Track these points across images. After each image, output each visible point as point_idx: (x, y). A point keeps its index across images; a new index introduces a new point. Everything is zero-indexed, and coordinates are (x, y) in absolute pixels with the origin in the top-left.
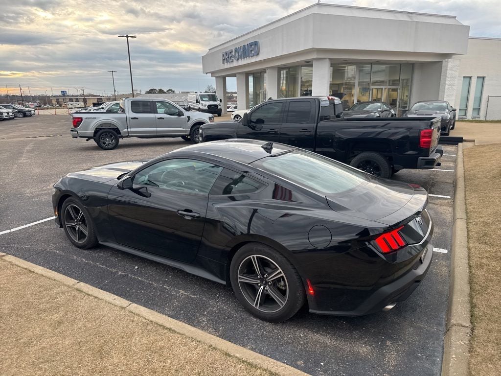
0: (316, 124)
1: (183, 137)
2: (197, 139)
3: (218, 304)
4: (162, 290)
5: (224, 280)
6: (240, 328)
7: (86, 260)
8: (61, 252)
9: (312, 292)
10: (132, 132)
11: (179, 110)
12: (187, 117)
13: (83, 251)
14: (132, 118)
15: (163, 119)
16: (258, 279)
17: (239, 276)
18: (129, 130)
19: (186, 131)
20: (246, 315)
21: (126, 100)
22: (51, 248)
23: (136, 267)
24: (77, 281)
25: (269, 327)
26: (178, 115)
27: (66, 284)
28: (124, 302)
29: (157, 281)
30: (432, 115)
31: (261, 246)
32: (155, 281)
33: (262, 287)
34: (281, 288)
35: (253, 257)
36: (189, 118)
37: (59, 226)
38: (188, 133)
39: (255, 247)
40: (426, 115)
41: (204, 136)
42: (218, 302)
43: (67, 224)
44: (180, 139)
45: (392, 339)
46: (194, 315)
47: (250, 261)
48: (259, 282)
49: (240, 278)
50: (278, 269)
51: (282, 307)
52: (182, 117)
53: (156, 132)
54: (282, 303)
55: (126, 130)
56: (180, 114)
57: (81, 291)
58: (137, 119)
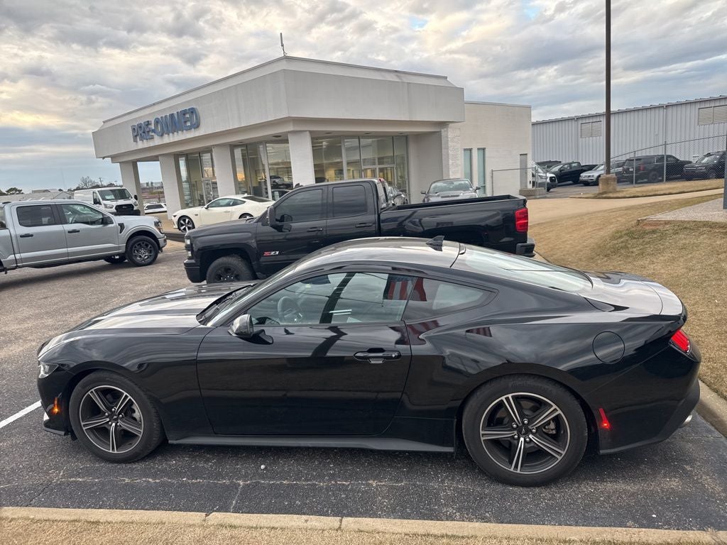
0: (376, 215)
1: (108, 258)
2: (138, 258)
3: (446, 484)
4: (343, 489)
5: (453, 446)
6: (510, 506)
7: (154, 478)
8: (89, 479)
9: (605, 425)
10: (22, 260)
11: (103, 214)
12: (119, 224)
13: (129, 466)
14: (21, 236)
15: (78, 231)
16: (514, 429)
17: (481, 432)
18: (18, 256)
19: (119, 248)
20: (500, 488)
21: (7, 207)
22: (57, 477)
23: (263, 467)
24: (204, 514)
25: (545, 493)
26: (102, 223)
27: (191, 522)
28: (332, 521)
29: (321, 477)
30: (458, 196)
31: (520, 379)
32: (314, 478)
33: (522, 439)
34: (551, 432)
35: (507, 399)
36: (122, 226)
37: (63, 433)
38: (122, 250)
39: (511, 382)
40: (452, 196)
41: (195, 249)
42: (443, 481)
43: (84, 425)
44: (102, 262)
45: (691, 462)
46: (431, 510)
47: (501, 404)
48: (516, 432)
49: (483, 435)
50: (552, 406)
51: (560, 458)
52: (110, 225)
53: (68, 254)
54: (560, 454)
55: (12, 257)
56: (105, 221)
57: (235, 527)
58: (32, 236)
